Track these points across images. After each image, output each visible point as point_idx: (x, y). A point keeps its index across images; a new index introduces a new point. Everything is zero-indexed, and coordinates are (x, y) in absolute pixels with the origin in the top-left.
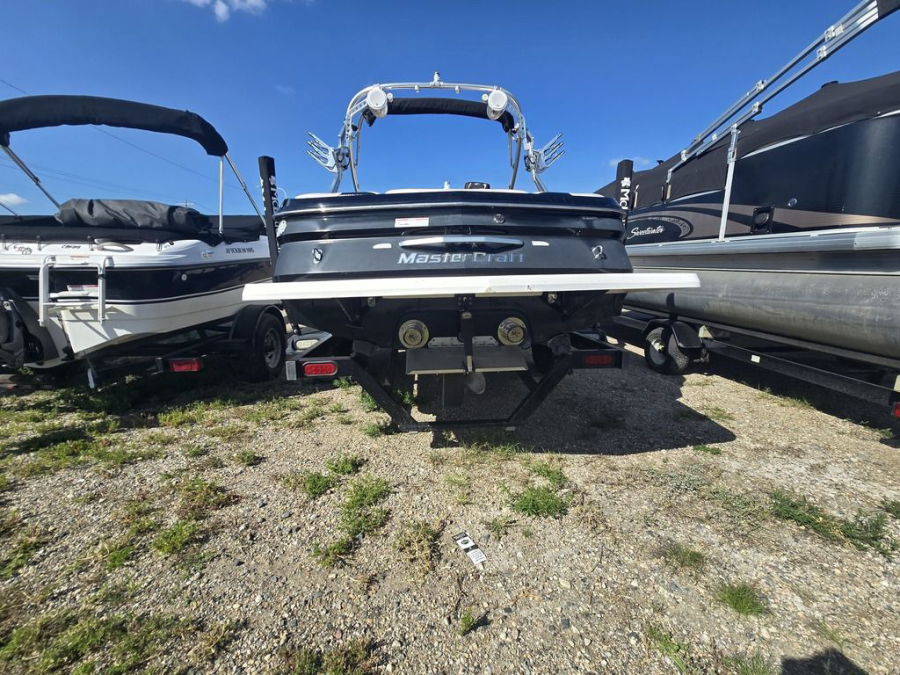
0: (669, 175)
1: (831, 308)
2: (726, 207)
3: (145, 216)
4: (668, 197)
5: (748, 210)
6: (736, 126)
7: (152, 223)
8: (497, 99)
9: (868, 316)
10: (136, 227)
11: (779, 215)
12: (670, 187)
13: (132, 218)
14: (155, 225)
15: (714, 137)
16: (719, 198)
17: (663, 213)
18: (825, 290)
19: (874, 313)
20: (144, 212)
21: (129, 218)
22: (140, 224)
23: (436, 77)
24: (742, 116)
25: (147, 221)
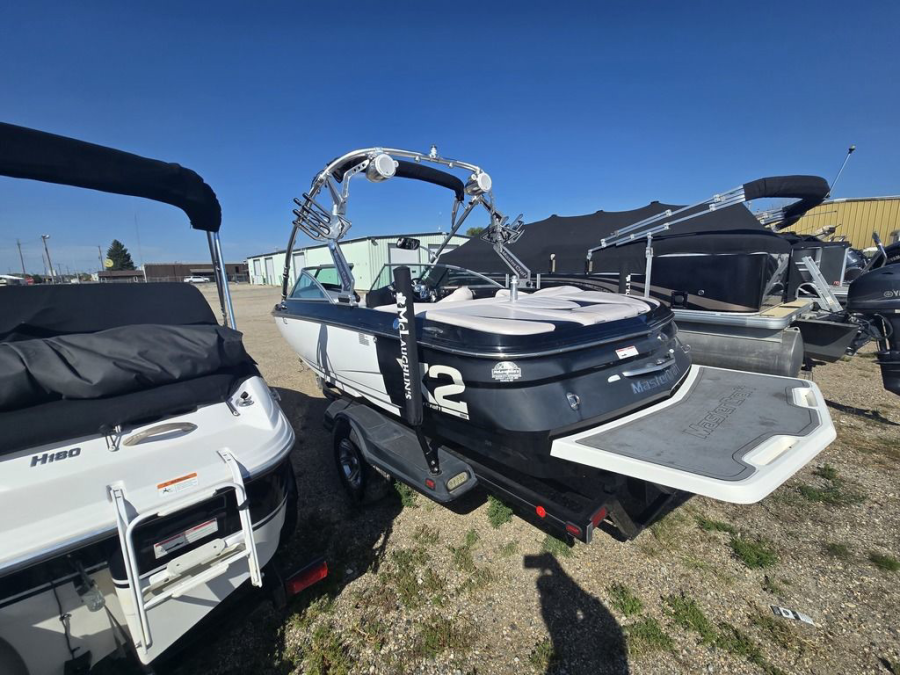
0: (590, 254)
1: (732, 357)
2: (647, 286)
3: (181, 358)
4: (590, 270)
5: (669, 292)
6: (650, 233)
7: (194, 366)
8: (484, 181)
9: (755, 363)
10: (173, 381)
11: (691, 298)
12: (591, 263)
13: (162, 368)
14: (200, 370)
15: (633, 237)
16: (642, 279)
17: (586, 281)
18: (726, 347)
19: (759, 362)
20: (179, 352)
21: (159, 369)
22: (177, 374)
23: (434, 152)
24: (657, 230)
25: (187, 365)
